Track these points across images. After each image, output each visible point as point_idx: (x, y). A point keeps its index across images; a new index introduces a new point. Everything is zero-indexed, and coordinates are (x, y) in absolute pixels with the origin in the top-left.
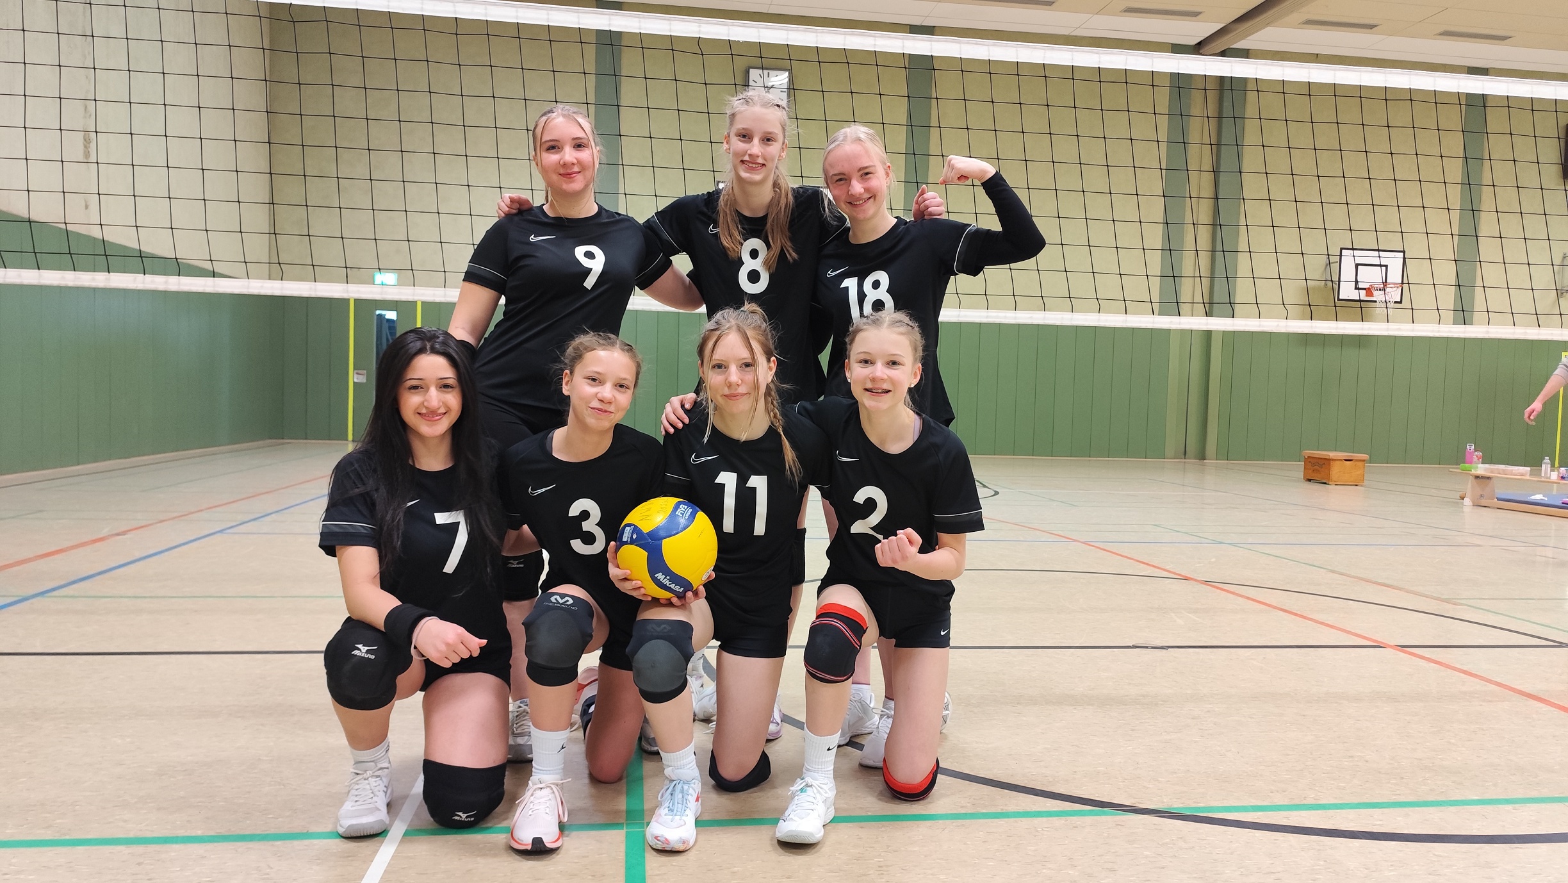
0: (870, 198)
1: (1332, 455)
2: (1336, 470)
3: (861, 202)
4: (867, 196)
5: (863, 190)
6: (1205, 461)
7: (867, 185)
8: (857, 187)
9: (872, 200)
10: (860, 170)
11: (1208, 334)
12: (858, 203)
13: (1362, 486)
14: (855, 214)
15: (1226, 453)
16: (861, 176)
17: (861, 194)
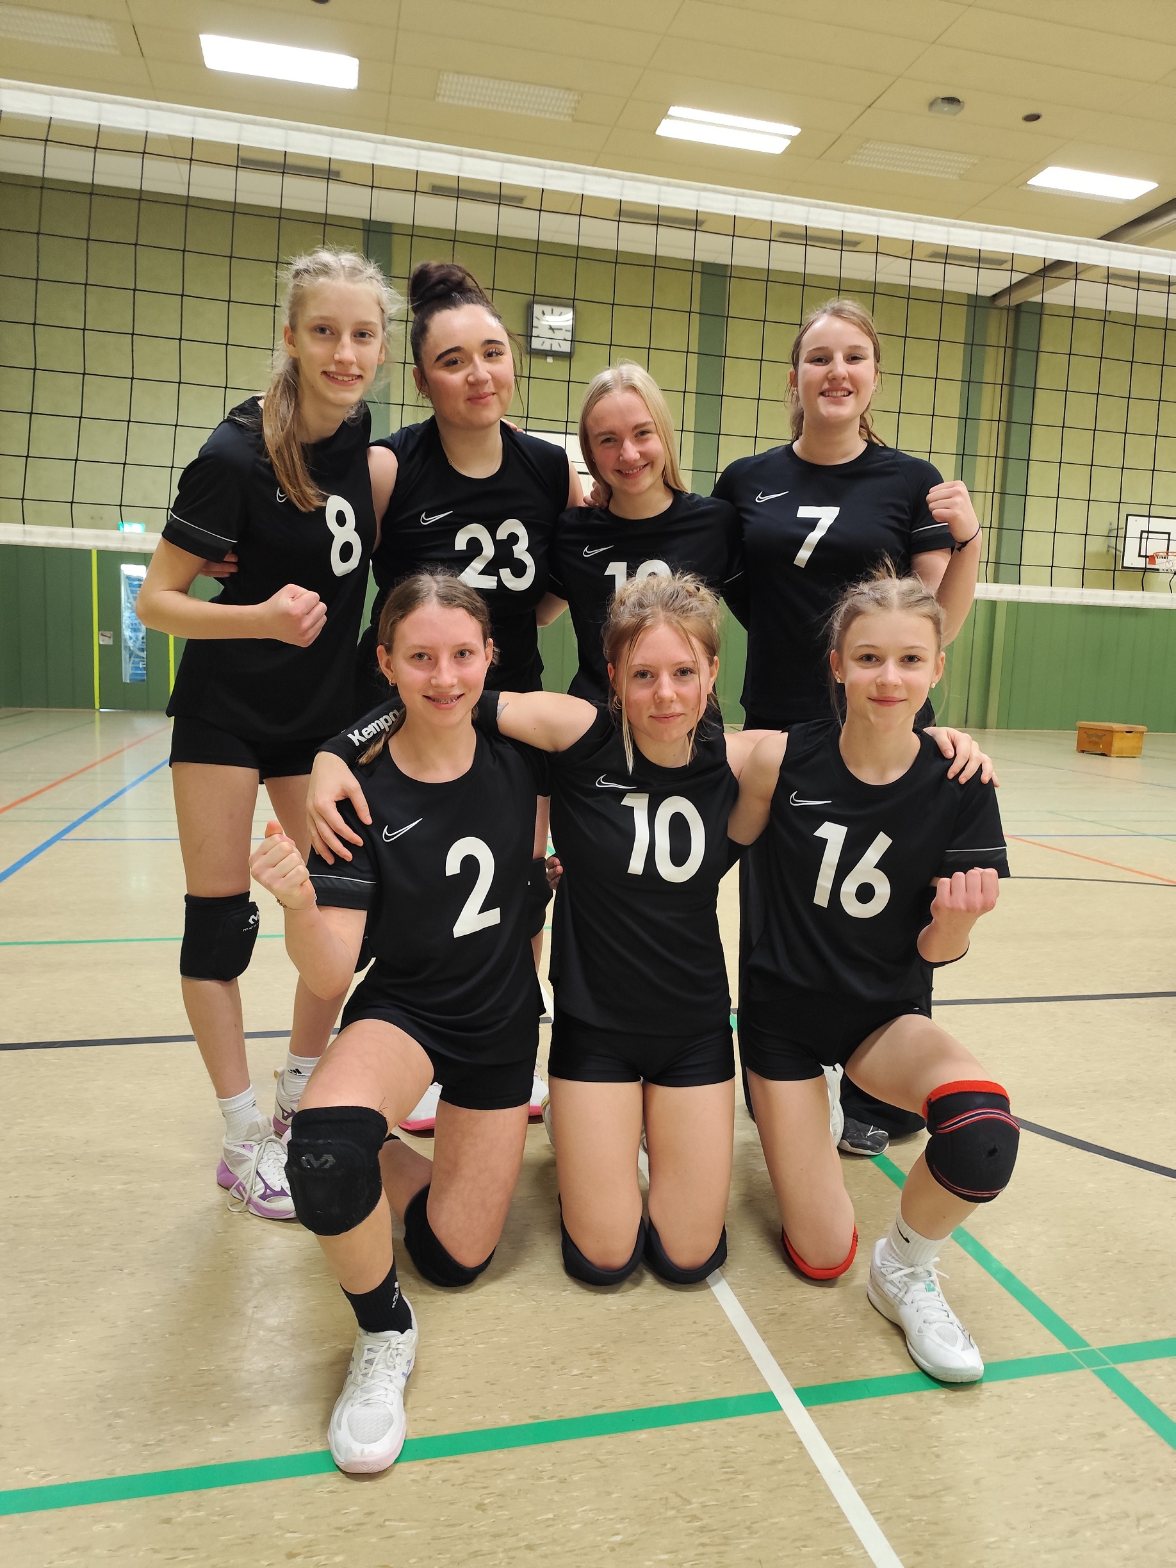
0: (646, 465)
1: (1116, 726)
2: (1118, 744)
3: (635, 471)
4: (643, 463)
5: (638, 456)
6: (986, 730)
7: (643, 448)
8: (631, 451)
9: (648, 468)
10: (636, 427)
11: (993, 604)
12: (631, 472)
13: (1139, 758)
14: (626, 488)
15: (1007, 723)
16: (636, 436)
17: (636, 461)
